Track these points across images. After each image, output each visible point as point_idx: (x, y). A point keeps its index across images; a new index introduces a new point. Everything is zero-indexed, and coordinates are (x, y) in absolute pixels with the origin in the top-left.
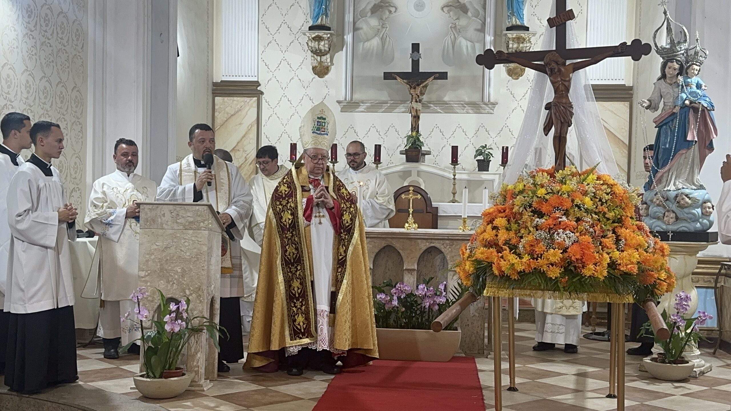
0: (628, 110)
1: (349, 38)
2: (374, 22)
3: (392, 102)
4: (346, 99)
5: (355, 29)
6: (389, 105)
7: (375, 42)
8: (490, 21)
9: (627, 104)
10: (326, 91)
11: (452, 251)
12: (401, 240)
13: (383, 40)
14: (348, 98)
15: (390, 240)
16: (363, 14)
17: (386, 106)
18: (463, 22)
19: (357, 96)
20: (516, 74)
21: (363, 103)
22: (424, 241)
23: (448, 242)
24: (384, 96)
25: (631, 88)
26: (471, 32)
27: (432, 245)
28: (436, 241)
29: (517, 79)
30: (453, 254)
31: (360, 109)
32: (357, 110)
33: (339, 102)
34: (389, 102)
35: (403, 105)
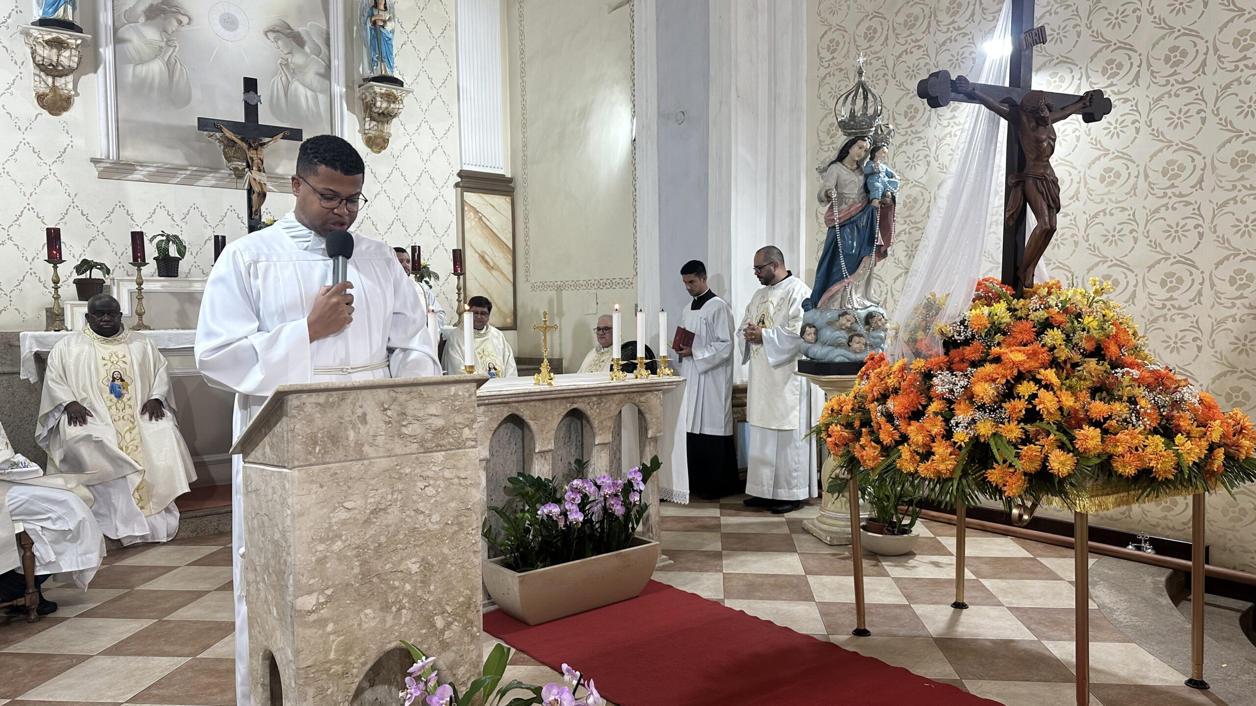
0: (510, 207)
1: (107, 52)
2: (152, 34)
3: (194, 169)
4: (109, 158)
5: (118, 41)
6: (188, 173)
7: (156, 68)
8: (338, 64)
9: (508, 199)
10: (65, 140)
11: (600, 413)
12: (532, 404)
13: (170, 67)
14: (113, 155)
15: (517, 405)
16: (131, 17)
17: (183, 174)
18: (298, 59)
19: (129, 154)
20: (377, 145)
21: (141, 166)
22: (564, 401)
23: (594, 399)
24: (177, 158)
25: (510, 180)
26: (311, 76)
27: (575, 406)
28: (580, 400)
29: (379, 152)
30: (602, 417)
31: (136, 176)
32: (130, 177)
33: (95, 161)
34: (190, 168)
35: (212, 175)
